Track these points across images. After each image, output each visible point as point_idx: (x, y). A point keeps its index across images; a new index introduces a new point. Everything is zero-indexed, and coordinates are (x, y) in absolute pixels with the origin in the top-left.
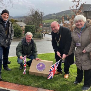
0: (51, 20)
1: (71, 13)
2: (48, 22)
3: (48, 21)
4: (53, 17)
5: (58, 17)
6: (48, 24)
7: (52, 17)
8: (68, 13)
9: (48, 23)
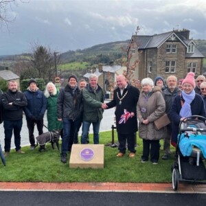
0: (72, 64)
1: (114, 48)
2: (67, 69)
3: (67, 65)
4: (78, 57)
5: (87, 57)
6: (69, 73)
7: (75, 58)
8: (107, 49)
9: (67, 71)
